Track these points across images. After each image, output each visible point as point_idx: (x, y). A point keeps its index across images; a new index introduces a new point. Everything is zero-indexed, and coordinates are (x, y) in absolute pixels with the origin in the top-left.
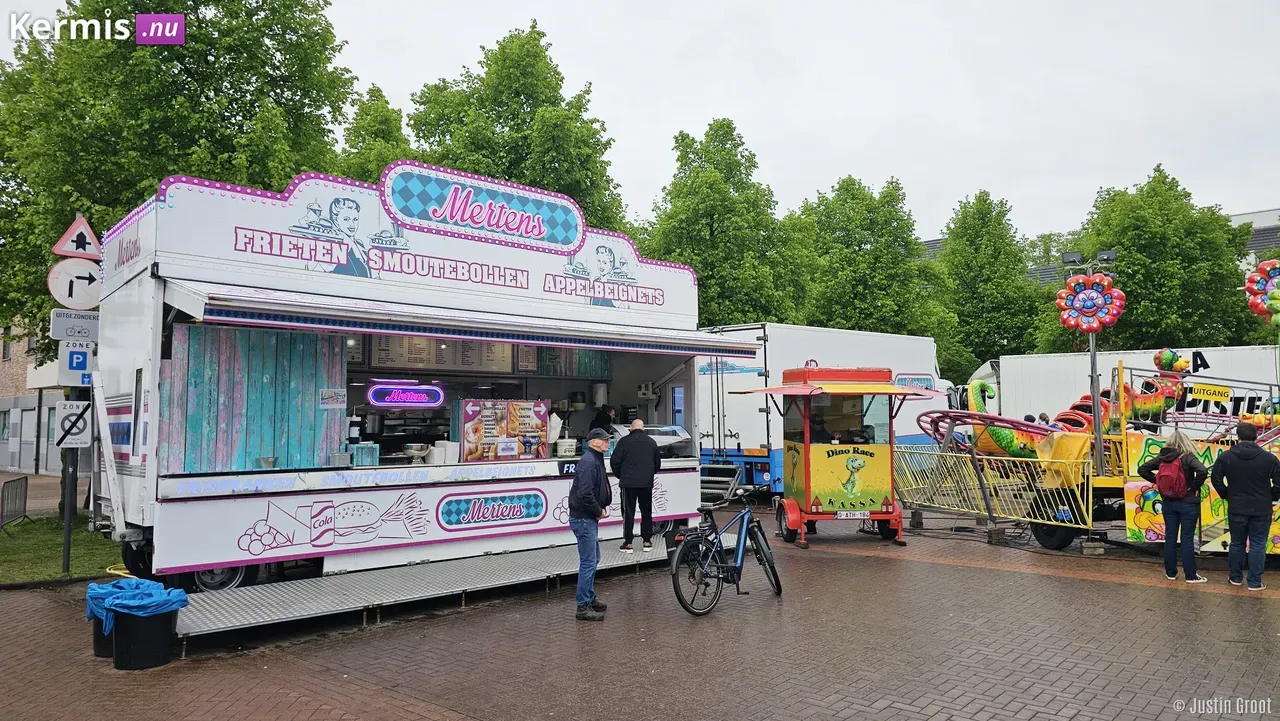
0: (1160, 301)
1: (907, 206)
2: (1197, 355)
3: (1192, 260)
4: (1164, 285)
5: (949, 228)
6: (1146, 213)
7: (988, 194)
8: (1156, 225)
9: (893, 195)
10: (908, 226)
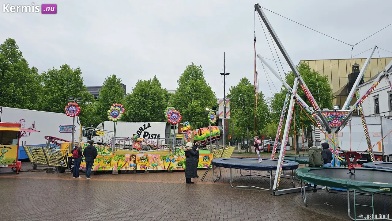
0: (146, 110)
1: (81, 76)
2: (149, 124)
3: (155, 100)
4: (147, 106)
5: (104, 84)
6: (145, 88)
7: (115, 76)
8: (147, 91)
9: (78, 72)
10: (81, 82)
